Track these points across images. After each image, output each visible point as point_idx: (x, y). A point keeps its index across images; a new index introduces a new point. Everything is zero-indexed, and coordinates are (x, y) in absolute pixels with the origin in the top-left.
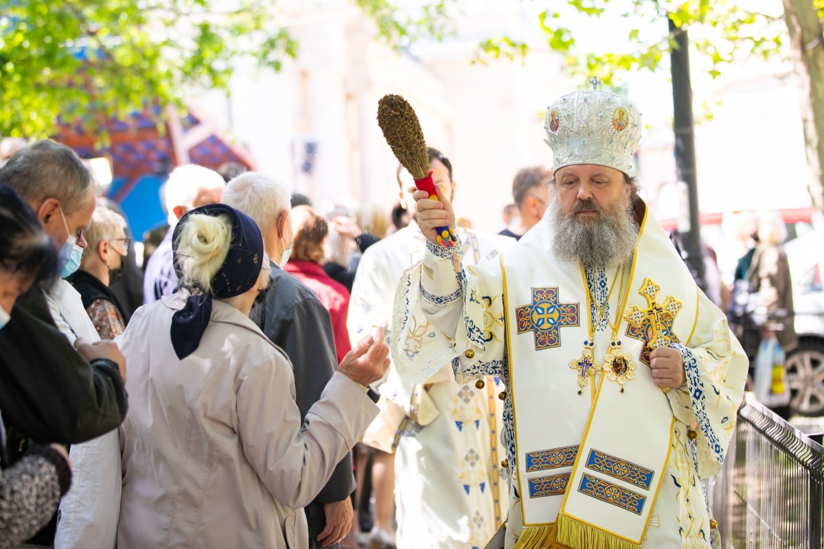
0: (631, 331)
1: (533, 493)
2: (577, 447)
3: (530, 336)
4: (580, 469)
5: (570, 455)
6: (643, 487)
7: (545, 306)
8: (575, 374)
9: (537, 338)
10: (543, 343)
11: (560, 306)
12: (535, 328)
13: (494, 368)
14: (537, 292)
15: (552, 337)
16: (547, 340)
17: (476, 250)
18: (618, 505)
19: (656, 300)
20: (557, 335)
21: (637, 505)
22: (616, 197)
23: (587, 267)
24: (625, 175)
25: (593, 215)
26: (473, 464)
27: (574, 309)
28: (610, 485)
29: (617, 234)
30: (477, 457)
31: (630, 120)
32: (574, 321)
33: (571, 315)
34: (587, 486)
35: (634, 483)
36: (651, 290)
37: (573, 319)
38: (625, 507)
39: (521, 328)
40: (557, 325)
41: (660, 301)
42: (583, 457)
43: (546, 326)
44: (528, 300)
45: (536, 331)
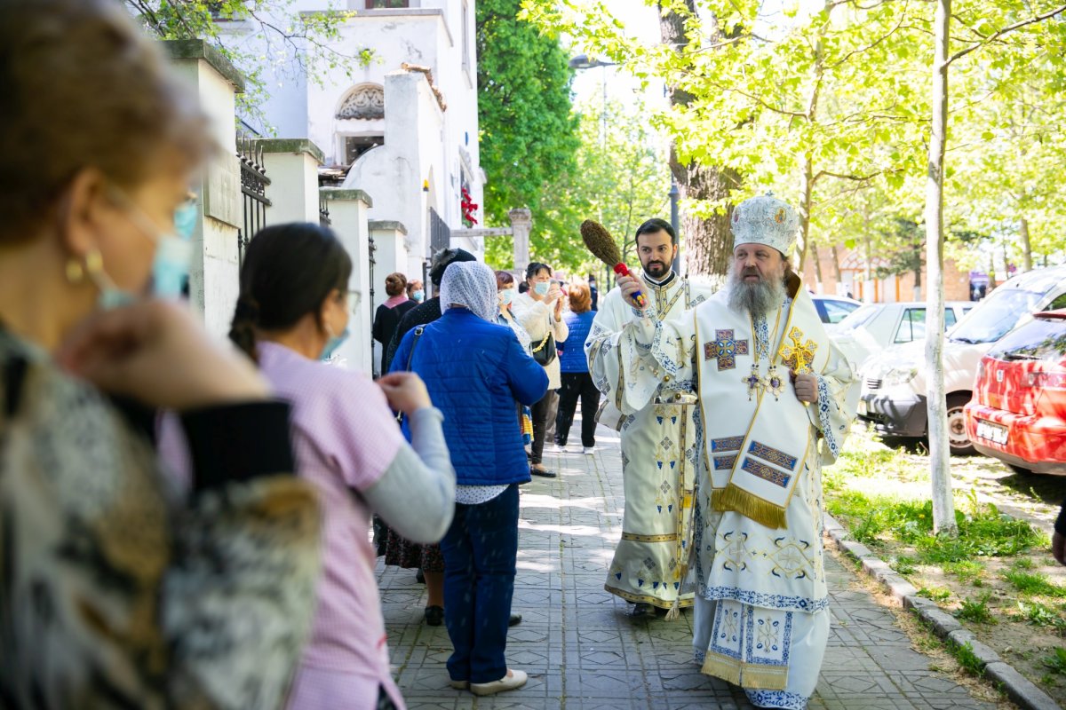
0: (784, 362)
1: (717, 467)
2: (744, 437)
3: (714, 361)
4: (744, 453)
5: (739, 442)
6: (789, 469)
7: (725, 342)
8: (746, 386)
9: (719, 363)
10: (723, 366)
11: (735, 342)
12: (718, 356)
13: (686, 385)
14: (719, 332)
15: (730, 362)
16: (726, 363)
17: (688, 294)
18: (769, 480)
19: (801, 342)
20: (733, 361)
21: (784, 480)
22: (772, 267)
23: (754, 316)
24: (782, 254)
25: (755, 278)
26: (666, 448)
27: (744, 344)
28: (765, 466)
29: (771, 293)
30: (671, 443)
31: (788, 217)
32: (745, 351)
33: (743, 347)
34: (748, 465)
35: (782, 466)
36: (797, 335)
37: (744, 350)
38: (774, 482)
39: (708, 356)
40: (733, 354)
41: (803, 342)
42: (747, 445)
43: (726, 355)
44: (713, 338)
45: (719, 358)
